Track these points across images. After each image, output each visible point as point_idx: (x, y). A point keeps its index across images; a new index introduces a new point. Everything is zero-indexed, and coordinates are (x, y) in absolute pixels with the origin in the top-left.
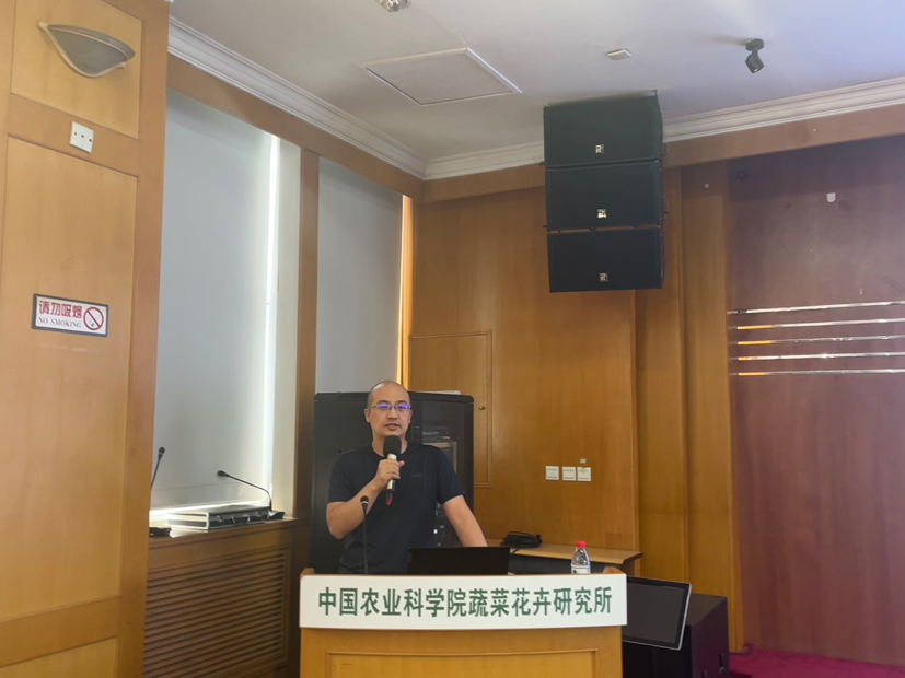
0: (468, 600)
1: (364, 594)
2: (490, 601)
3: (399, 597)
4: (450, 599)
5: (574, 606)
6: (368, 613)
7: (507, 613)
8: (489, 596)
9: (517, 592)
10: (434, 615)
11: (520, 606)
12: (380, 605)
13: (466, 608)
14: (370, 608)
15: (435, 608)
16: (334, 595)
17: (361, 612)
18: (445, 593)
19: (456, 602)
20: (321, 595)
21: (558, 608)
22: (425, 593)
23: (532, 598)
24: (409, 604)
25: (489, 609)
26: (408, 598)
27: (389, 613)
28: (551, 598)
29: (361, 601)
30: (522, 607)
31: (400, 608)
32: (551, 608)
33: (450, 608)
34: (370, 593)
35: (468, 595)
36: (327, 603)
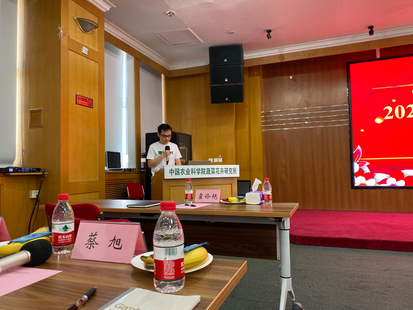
0: (206, 171)
1: (181, 170)
2: (211, 171)
3: (189, 170)
5: (229, 172)
7: (215, 174)
8: (211, 169)
9: (217, 169)
11: (217, 172)
12: (185, 172)
13: (206, 173)
14: (183, 173)
15: (199, 173)
16: (173, 170)
17: (180, 174)
18: (201, 169)
19: (203, 171)
20: (170, 170)
22: (196, 169)
23: (220, 170)
24: (192, 172)
25: (211, 173)
26: (192, 170)
27: (187, 174)
28: (224, 170)
29: (180, 172)
31: (190, 173)
32: (224, 172)
33: (202, 173)
34: (183, 169)
35: (206, 169)
36: (172, 172)
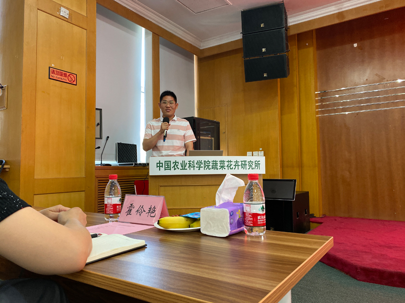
0: (211, 164)
1: (173, 163)
2: (219, 165)
3: (186, 163)
4: (205, 164)
5: (248, 167)
6: (175, 169)
7: (225, 169)
8: (219, 162)
9: (228, 162)
10: (199, 169)
12: (180, 166)
13: (211, 167)
14: (176, 167)
15: (200, 167)
16: (162, 163)
17: (172, 169)
18: (203, 162)
19: (207, 165)
20: (157, 163)
21: (242, 167)
22: (196, 162)
23: (233, 164)
24: (190, 166)
25: (219, 167)
26: (190, 164)
27: (183, 169)
28: (240, 164)
29: (172, 165)
30: (230, 167)
31: (187, 167)
32: (240, 167)
33: (205, 167)
34: (176, 162)
35: (211, 162)
36: (160, 166)
